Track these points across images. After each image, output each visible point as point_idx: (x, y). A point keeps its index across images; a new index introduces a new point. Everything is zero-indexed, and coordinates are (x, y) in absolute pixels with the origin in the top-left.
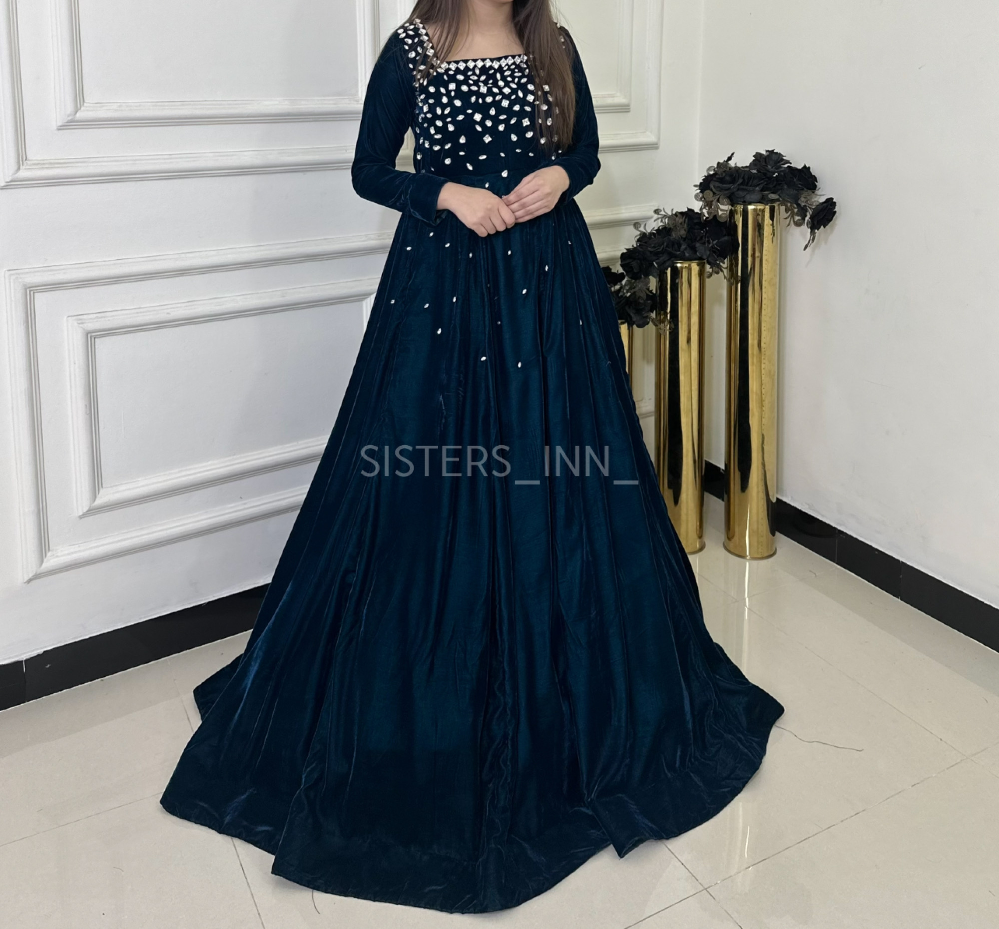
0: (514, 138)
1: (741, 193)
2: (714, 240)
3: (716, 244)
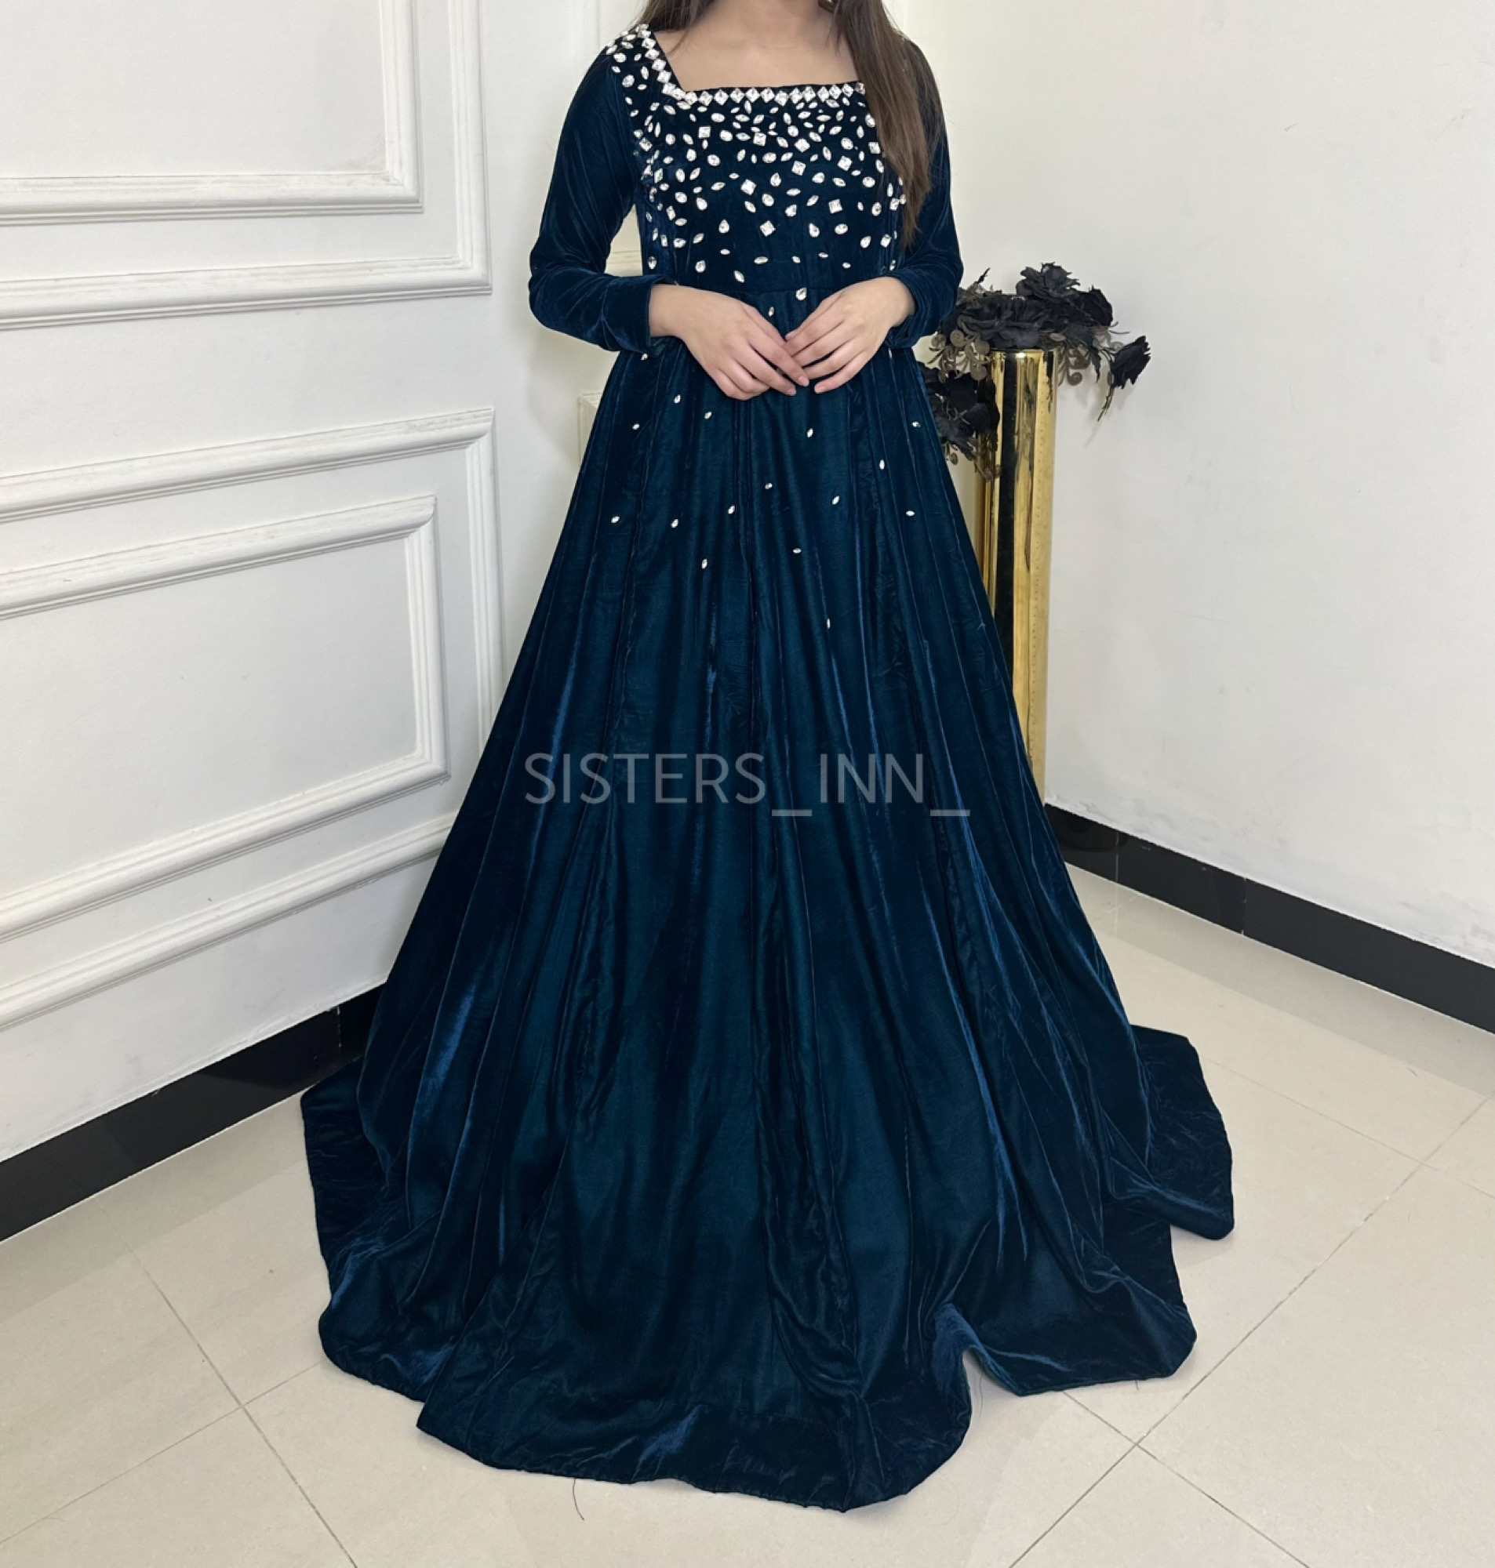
0: (814, 231)
1: (1008, 333)
2: (960, 411)
3: (964, 417)
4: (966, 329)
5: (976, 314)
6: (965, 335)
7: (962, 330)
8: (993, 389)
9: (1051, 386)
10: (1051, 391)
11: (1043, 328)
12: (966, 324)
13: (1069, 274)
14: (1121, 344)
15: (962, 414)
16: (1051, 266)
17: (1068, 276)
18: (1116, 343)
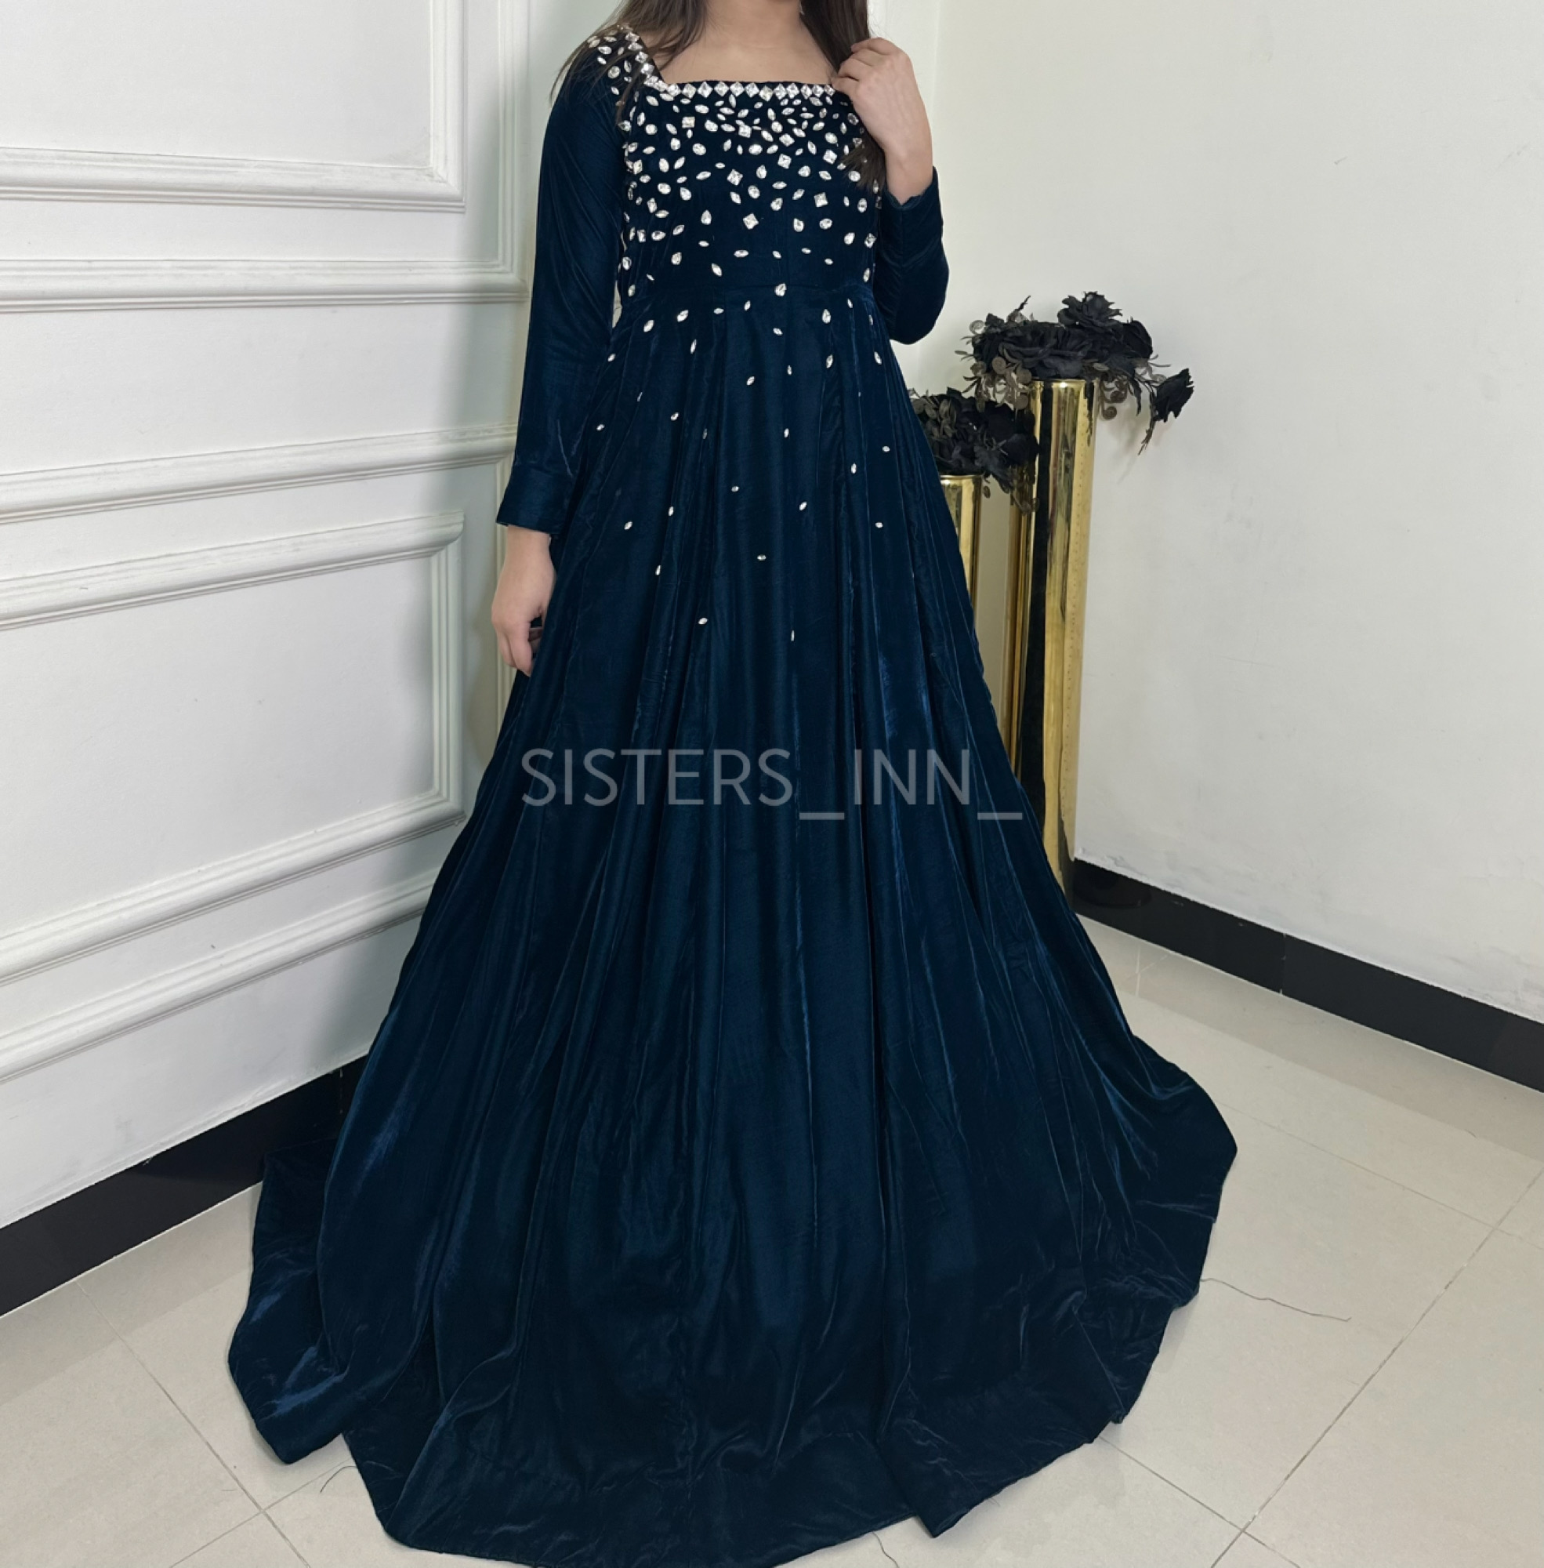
0: (799, 226)
1: (1052, 361)
2: (998, 441)
3: (1003, 447)
4: (1007, 356)
5: (1018, 341)
6: (1007, 362)
7: (1004, 357)
8: (1032, 419)
9: (1090, 419)
10: (1091, 425)
11: (1086, 358)
12: (1007, 350)
13: (1112, 303)
14: (1162, 376)
15: (1001, 444)
16: (1094, 295)
17: (1111, 307)
18: (1158, 375)
